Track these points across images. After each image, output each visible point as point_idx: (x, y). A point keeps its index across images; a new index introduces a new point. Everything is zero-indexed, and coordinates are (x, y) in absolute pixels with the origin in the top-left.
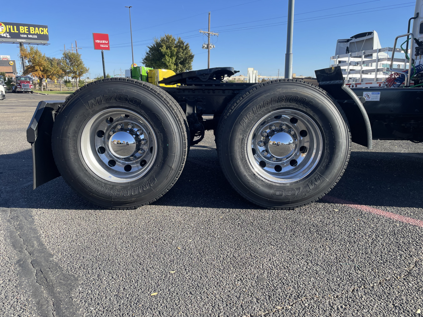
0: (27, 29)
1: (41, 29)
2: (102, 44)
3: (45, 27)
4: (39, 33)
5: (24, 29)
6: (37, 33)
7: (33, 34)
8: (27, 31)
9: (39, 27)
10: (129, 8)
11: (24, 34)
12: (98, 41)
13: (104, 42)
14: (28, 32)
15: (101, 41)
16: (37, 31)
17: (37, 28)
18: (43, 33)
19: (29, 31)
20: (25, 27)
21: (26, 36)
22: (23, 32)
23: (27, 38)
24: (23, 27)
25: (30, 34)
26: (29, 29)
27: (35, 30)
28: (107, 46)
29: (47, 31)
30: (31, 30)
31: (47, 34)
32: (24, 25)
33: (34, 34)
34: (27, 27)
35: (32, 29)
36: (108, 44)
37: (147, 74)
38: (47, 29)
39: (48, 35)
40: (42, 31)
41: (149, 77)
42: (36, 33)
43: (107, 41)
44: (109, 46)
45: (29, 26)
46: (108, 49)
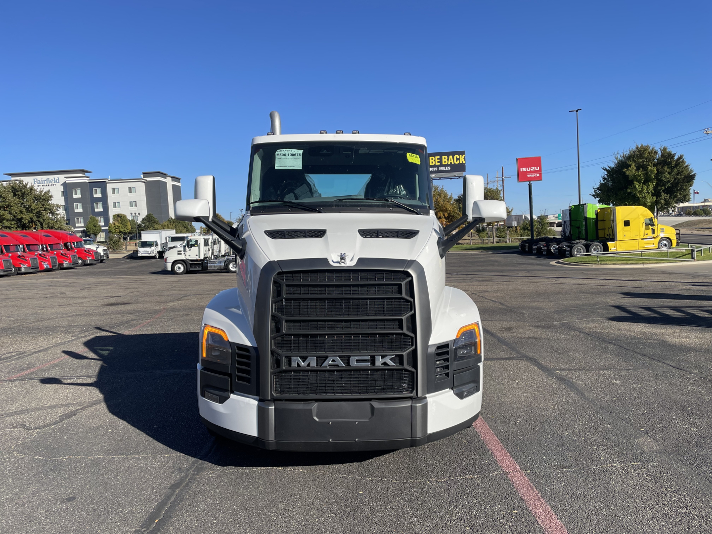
0: (438, 159)
1: (457, 157)
2: (531, 172)
3: (462, 153)
4: (453, 163)
5: (435, 161)
6: (451, 163)
7: (445, 166)
8: (438, 162)
9: (453, 154)
10: (577, 111)
11: (435, 166)
12: (524, 170)
13: (533, 169)
14: (439, 164)
15: (528, 169)
16: (451, 160)
17: (451, 157)
18: (458, 161)
19: (441, 162)
20: (437, 157)
21: (436, 169)
22: (434, 164)
23: (438, 172)
24: (433, 158)
25: (441, 165)
26: (441, 159)
27: (448, 160)
28: (538, 175)
29: (464, 158)
30: (443, 160)
31: (464, 162)
32: (434, 155)
33: (447, 165)
34: (439, 157)
35: (445, 158)
36: (540, 170)
37: (597, 214)
38: (464, 156)
39: (465, 164)
40: (458, 159)
41: (599, 219)
42: (449, 163)
43: (538, 168)
44: (541, 175)
45: (441, 155)
46: (539, 179)
